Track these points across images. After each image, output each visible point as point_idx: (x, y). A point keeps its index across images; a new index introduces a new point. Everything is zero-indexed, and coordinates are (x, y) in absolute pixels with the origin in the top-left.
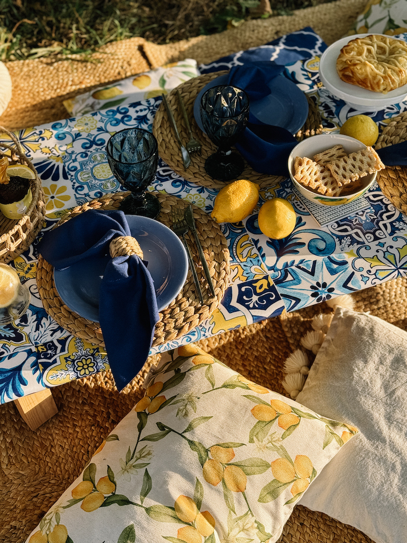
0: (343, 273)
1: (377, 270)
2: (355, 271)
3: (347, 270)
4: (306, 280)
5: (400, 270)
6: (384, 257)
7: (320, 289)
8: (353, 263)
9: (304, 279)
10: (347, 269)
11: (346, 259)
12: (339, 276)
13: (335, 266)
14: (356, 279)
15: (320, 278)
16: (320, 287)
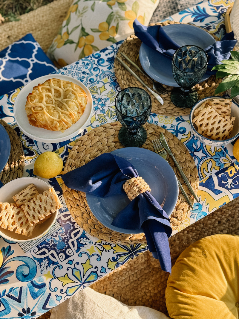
0: (42, 295)
1: (67, 288)
2: (51, 293)
3: (45, 293)
4: (15, 308)
5: (84, 284)
6: (73, 275)
7: (25, 315)
8: (50, 284)
9: (13, 307)
10: (45, 291)
11: (45, 282)
12: (39, 299)
13: (36, 290)
14: (52, 300)
15: (25, 304)
16: (25, 313)
